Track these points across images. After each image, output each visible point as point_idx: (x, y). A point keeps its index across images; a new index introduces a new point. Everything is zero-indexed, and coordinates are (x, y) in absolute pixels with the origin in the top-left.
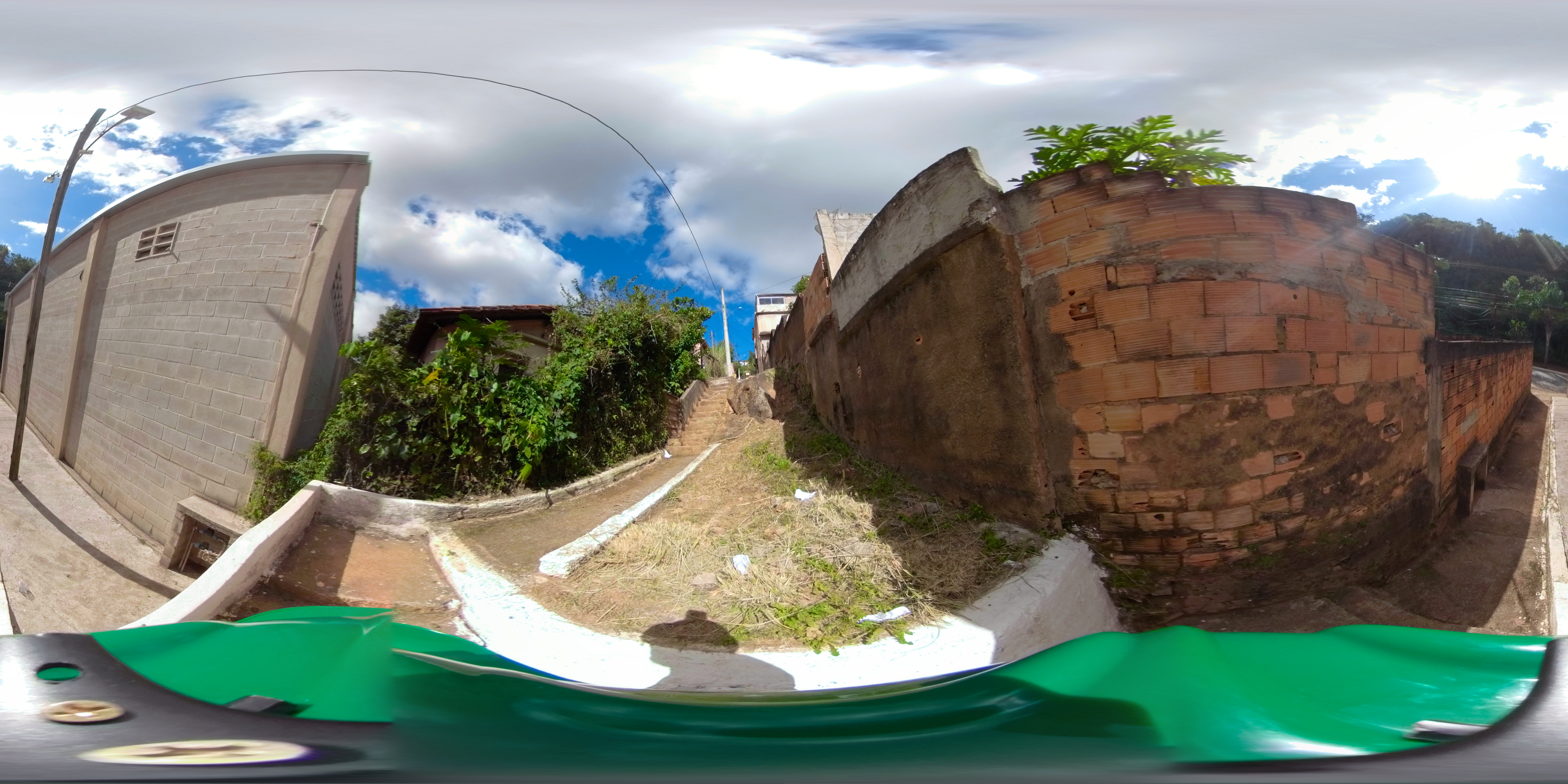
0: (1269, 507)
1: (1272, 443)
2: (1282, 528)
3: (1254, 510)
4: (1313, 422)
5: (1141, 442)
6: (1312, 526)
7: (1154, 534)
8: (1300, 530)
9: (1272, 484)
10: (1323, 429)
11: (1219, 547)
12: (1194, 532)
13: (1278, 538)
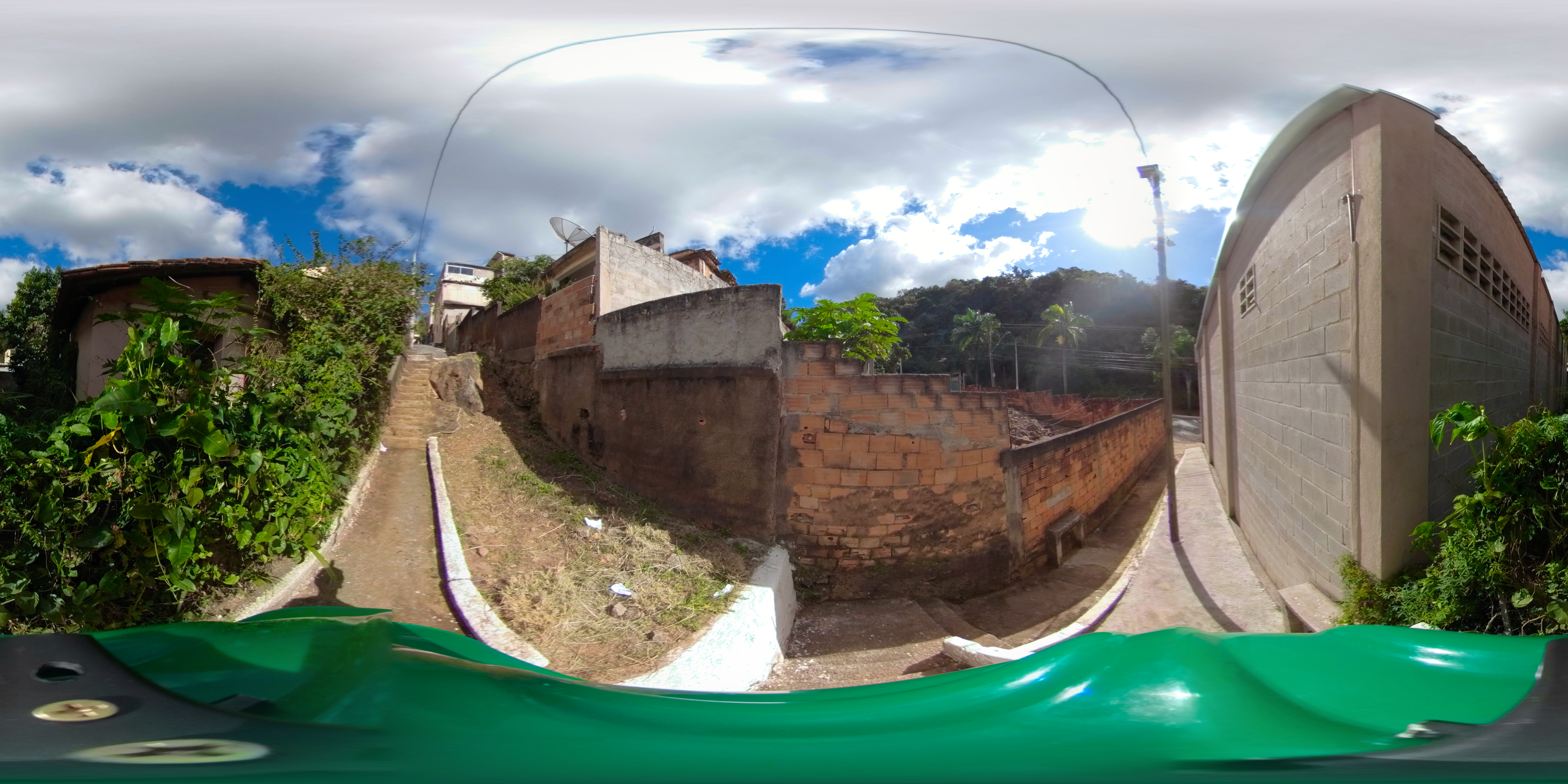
0: (888, 540)
1: (895, 510)
2: (895, 552)
3: (881, 541)
4: (918, 502)
5: (828, 503)
6: (913, 554)
7: (826, 547)
8: (906, 555)
9: (892, 529)
10: (924, 506)
11: (859, 557)
12: (847, 548)
13: (892, 557)
